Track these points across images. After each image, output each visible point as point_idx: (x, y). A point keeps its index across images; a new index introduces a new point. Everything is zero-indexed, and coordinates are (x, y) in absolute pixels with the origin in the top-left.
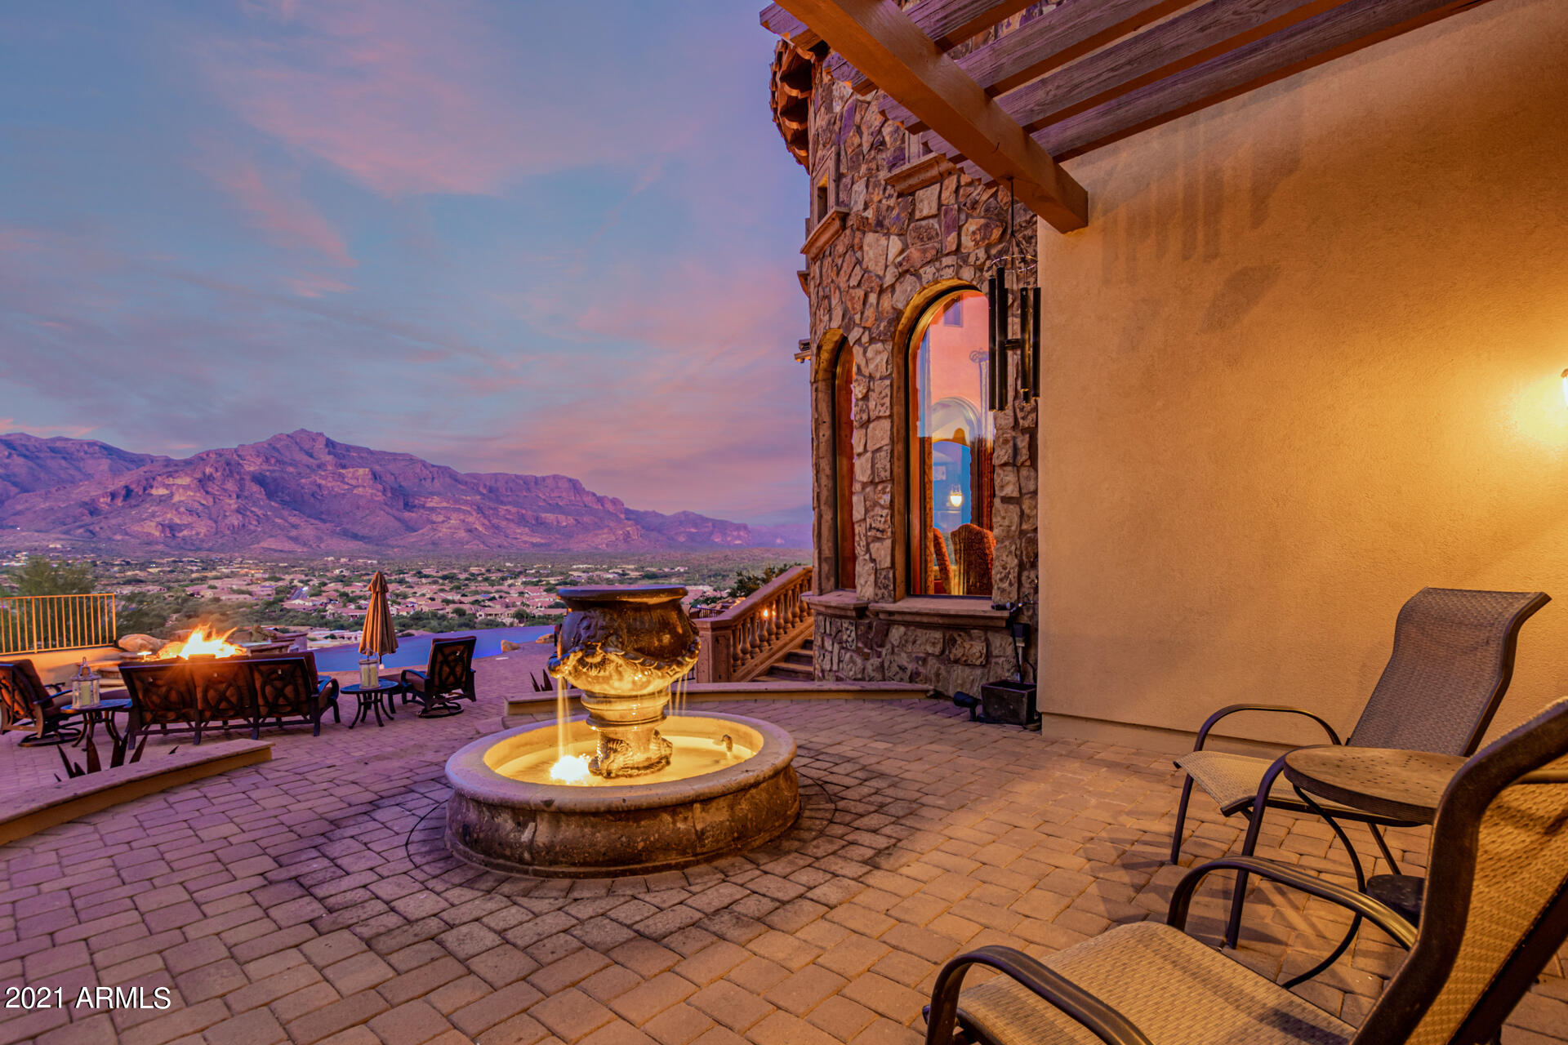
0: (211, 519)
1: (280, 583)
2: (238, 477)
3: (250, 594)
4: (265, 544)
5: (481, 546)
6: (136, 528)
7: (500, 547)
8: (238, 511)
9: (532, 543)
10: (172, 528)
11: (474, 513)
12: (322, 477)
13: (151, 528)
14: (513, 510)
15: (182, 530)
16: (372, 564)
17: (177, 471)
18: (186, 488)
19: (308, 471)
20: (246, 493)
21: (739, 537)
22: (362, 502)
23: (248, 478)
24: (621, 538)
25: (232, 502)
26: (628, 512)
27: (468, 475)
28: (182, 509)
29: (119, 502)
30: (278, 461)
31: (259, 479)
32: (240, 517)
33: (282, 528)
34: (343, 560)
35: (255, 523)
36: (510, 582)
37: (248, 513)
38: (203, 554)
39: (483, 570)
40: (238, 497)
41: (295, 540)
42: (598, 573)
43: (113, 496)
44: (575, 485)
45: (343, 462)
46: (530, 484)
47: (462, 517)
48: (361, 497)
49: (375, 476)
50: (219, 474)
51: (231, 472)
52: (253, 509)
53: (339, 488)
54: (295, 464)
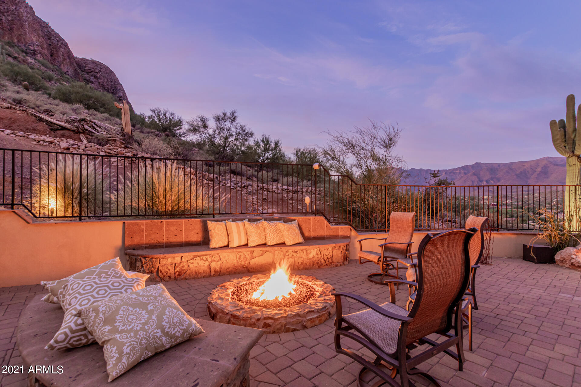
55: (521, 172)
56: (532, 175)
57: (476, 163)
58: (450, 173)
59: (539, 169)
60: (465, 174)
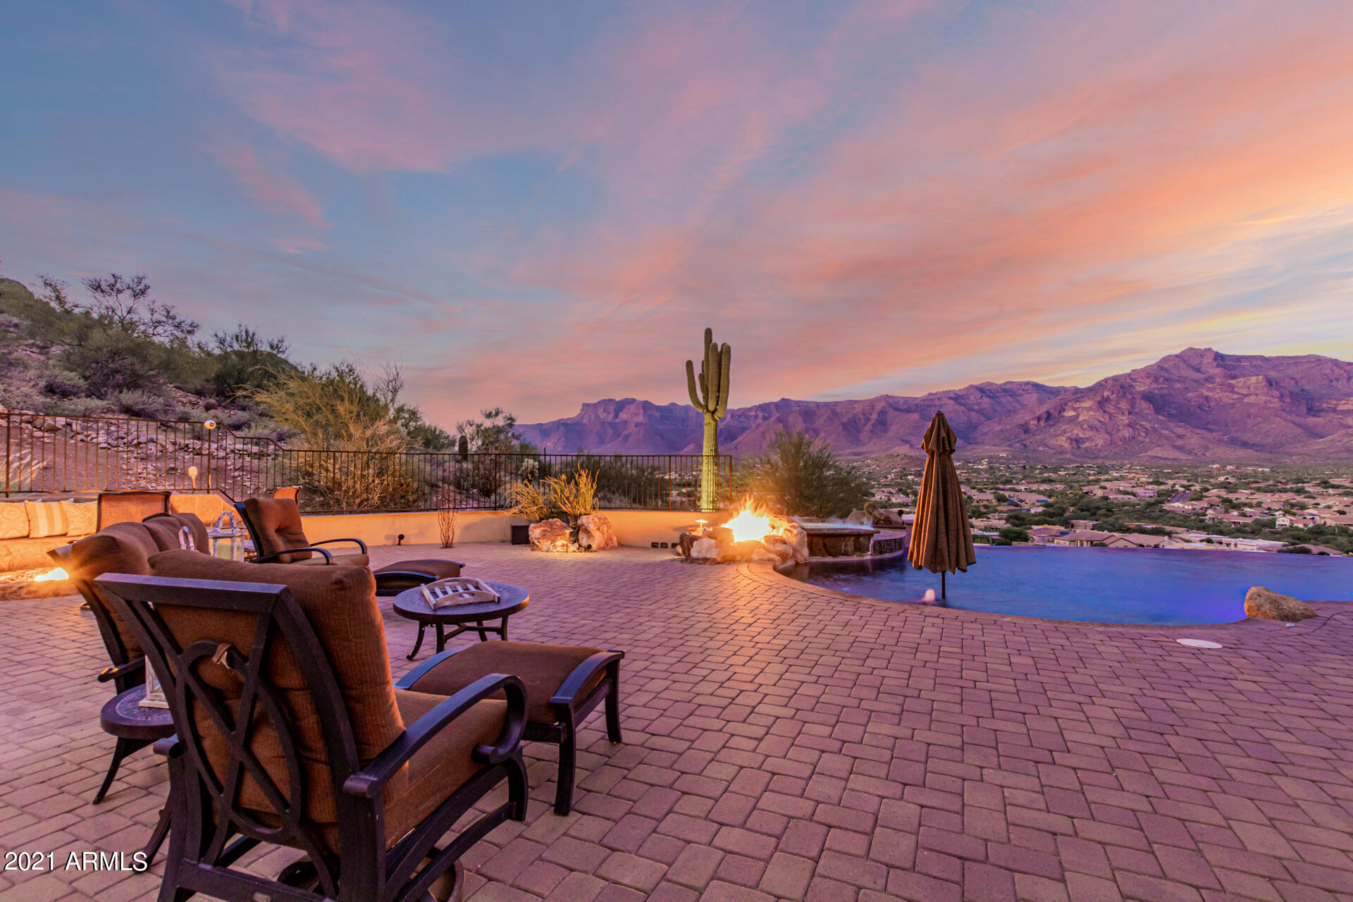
0: (1107, 433)
1: (1163, 487)
2: (1130, 397)
3: (1134, 495)
4: (1151, 453)
6: (1052, 442)
8: (1129, 425)
10: (1077, 441)
12: (1209, 389)
13: (1063, 441)
15: (1084, 443)
16: (1263, 472)
17: (1082, 397)
18: (1089, 409)
19: (1195, 385)
20: (1137, 410)
22: (1254, 410)
23: (1138, 397)
25: (1124, 418)
28: (1085, 426)
29: (1042, 423)
30: (1166, 380)
31: (1148, 397)
32: (1131, 430)
33: (1167, 438)
34: (1229, 468)
35: (1143, 434)
37: (1138, 427)
38: (1100, 461)
40: (1130, 413)
41: (1180, 448)
43: (1039, 419)
45: (1233, 373)
48: (1250, 404)
49: (1270, 383)
50: (1114, 396)
51: (1124, 393)
52: (1142, 423)
53: (1227, 397)
54: (1182, 380)
55: (850, 420)
56: (865, 425)
57: (783, 399)
58: (739, 416)
59: (874, 416)
60: (765, 419)
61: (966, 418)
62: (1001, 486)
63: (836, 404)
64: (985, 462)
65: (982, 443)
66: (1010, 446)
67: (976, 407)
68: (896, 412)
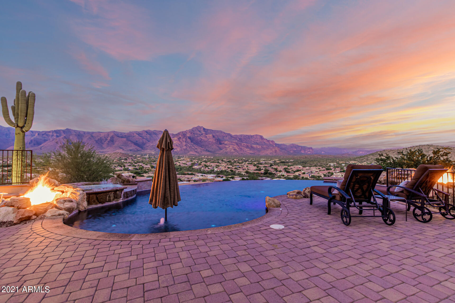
0: (180, 147)
1: (193, 162)
2: (185, 137)
3: (186, 164)
4: (190, 153)
5: (237, 154)
7: (242, 154)
8: (185, 145)
9: (250, 153)
11: (236, 145)
12: (202, 137)
14: (245, 144)
16: (212, 158)
17: (175, 137)
18: (176, 140)
19: (199, 136)
20: (187, 141)
21: (309, 151)
22: (210, 143)
23: (187, 137)
24: (274, 151)
26: (276, 144)
27: (234, 135)
28: (175, 145)
30: (194, 134)
31: (189, 138)
32: (186, 147)
33: (193, 149)
34: (206, 157)
35: (188, 148)
36: (244, 163)
38: (178, 155)
39: (238, 160)
40: (185, 142)
41: (196, 152)
42: (268, 161)
44: (261, 137)
45: (207, 133)
46: (249, 137)
47: (233, 146)
48: (210, 141)
49: (213, 136)
50: (182, 137)
51: (184, 136)
52: (188, 145)
53: (206, 139)
54: (197, 134)
55: (99, 139)
56: (105, 141)
57: (67, 129)
59: (109, 138)
61: (142, 141)
62: (152, 163)
63: (93, 133)
64: (148, 155)
65: (147, 149)
66: (155, 150)
67: (145, 138)
68: (118, 137)
